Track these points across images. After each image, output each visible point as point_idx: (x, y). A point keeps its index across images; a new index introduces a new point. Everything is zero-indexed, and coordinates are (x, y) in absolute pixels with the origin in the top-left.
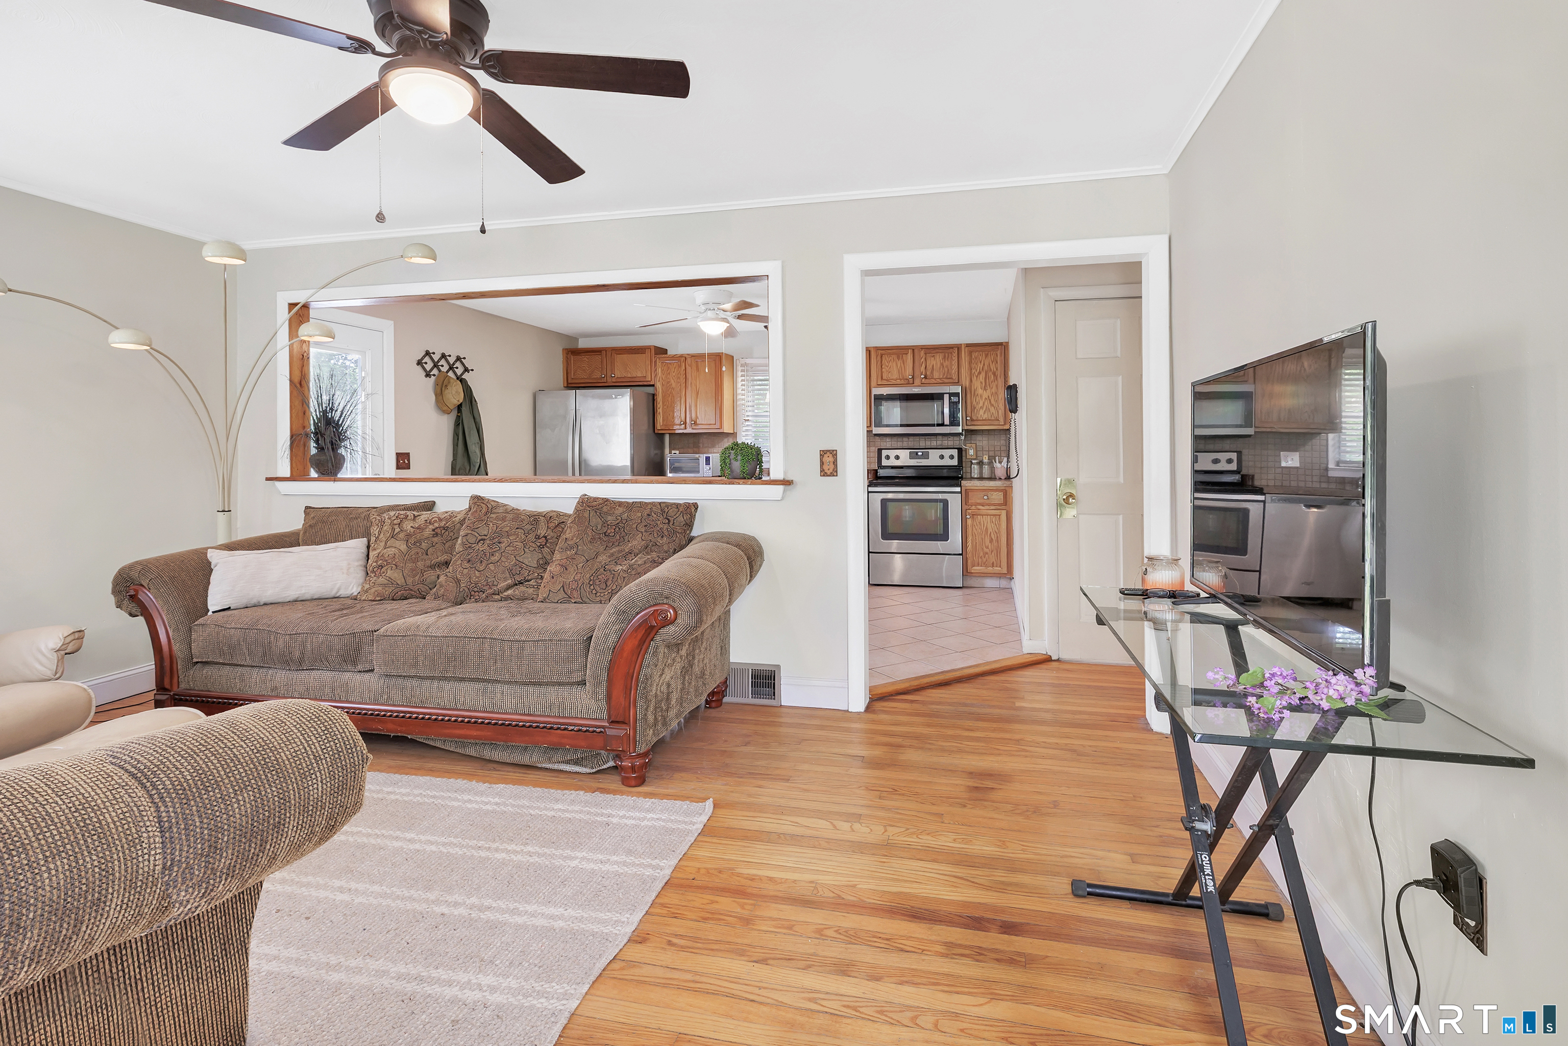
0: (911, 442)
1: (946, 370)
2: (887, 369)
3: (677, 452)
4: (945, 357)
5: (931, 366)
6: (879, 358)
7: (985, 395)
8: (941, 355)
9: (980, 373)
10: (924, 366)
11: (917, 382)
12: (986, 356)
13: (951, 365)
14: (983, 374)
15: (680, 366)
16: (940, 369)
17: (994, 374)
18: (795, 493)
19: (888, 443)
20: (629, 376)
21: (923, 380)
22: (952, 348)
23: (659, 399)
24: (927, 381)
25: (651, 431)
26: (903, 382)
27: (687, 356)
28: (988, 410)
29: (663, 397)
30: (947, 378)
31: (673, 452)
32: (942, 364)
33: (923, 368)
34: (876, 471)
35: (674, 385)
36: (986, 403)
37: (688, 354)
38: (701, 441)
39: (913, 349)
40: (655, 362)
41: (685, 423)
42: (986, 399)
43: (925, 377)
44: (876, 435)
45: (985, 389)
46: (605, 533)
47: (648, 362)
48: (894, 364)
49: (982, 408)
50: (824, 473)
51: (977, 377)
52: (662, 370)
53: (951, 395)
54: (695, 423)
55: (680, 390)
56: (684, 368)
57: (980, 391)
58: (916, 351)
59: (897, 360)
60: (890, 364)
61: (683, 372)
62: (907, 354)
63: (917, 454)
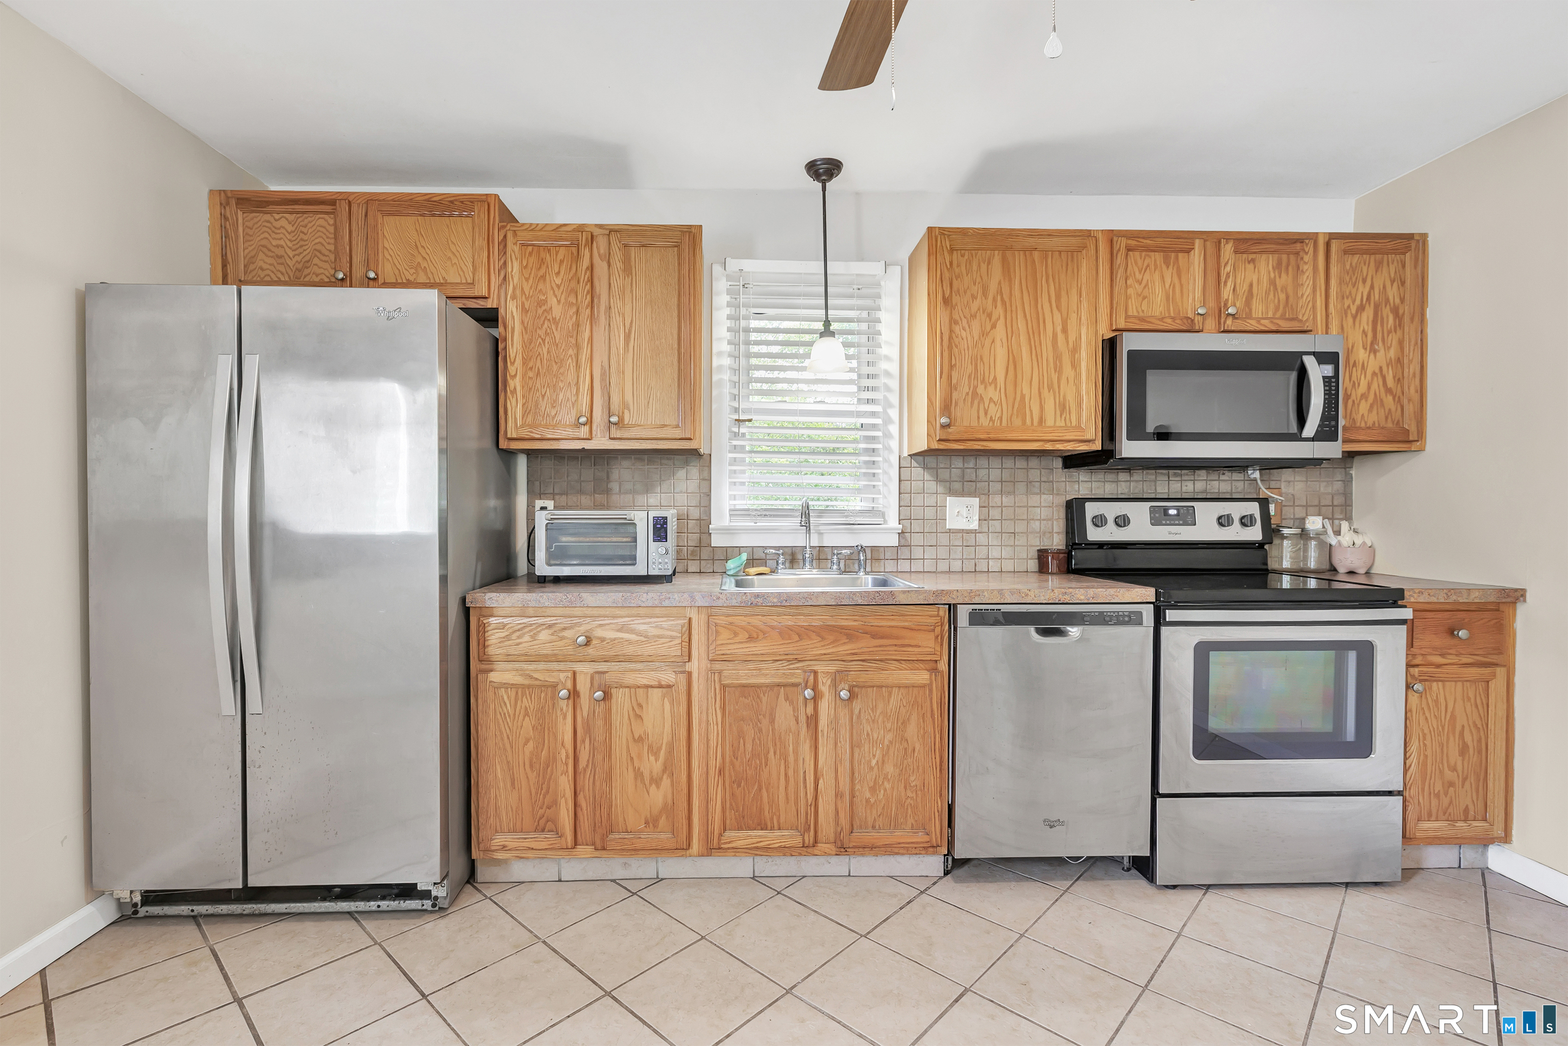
1: (1282, 296)
2: (1139, 288)
3: (550, 504)
4: (1279, 263)
5: (1246, 287)
6: (1120, 259)
7: (1373, 365)
8: (1272, 259)
9: (1361, 308)
10: (1231, 285)
11: (1209, 325)
12: (1379, 266)
13: (1297, 285)
14: (1369, 313)
15: (578, 257)
16: (1267, 293)
17: (1395, 311)
20: (423, 279)
21: (1230, 322)
22: (1302, 241)
23: (510, 348)
24: (1237, 325)
25: (488, 443)
26: (1177, 324)
27: (597, 231)
28: (1378, 402)
29: (527, 345)
30: (1283, 317)
31: (540, 502)
32: (1273, 283)
33: (1228, 291)
35: (557, 311)
36: (1375, 386)
37: (600, 226)
38: (615, 474)
39: (1205, 241)
40: (503, 242)
41: (590, 422)
42: (1374, 374)
43: (1236, 314)
45: (1374, 351)
47: (481, 243)
48: (1157, 276)
49: (1364, 396)
51: (1354, 318)
52: (524, 271)
53: (1324, 358)
54: (619, 424)
55: (577, 325)
56: (584, 262)
57: (1361, 355)
58: (1211, 245)
59: (1164, 267)
60: (1147, 276)
61: (584, 276)
62: (1188, 251)
63: (1166, 510)
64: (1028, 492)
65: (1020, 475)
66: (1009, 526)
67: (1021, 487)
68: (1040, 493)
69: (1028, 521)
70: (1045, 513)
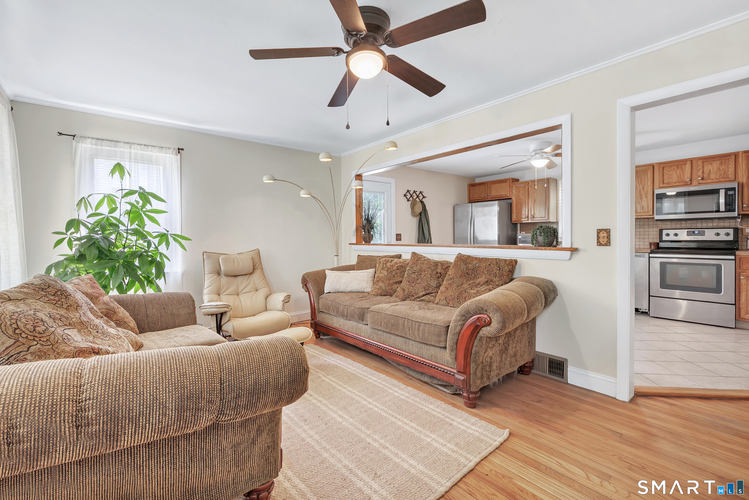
0: (689, 224)
1: (723, 172)
2: (668, 176)
3: (524, 233)
4: (722, 162)
5: (708, 171)
6: (661, 169)
8: (718, 162)
10: (701, 171)
11: (694, 182)
13: (728, 168)
15: (525, 187)
16: (717, 172)
18: (577, 257)
19: (669, 225)
20: (499, 194)
21: (701, 181)
22: (729, 156)
23: (514, 205)
24: (704, 181)
25: (510, 222)
26: (681, 184)
29: (516, 204)
30: (723, 178)
31: (522, 233)
32: (719, 168)
33: (700, 173)
34: (658, 244)
35: (522, 197)
37: (530, 181)
39: (691, 161)
40: (512, 186)
41: (528, 217)
43: (703, 179)
44: (657, 220)
46: (467, 273)
47: (508, 187)
48: (674, 172)
50: (599, 244)
52: (516, 190)
53: (727, 189)
54: (534, 217)
55: (526, 200)
56: (527, 188)
58: (694, 162)
59: (677, 170)
60: (671, 172)
61: (527, 190)
62: (686, 164)
63: (694, 232)
64: (649, 228)
65: (646, 223)
66: (642, 237)
67: (646, 226)
68: (653, 228)
69: (649, 235)
70: (654, 233)
